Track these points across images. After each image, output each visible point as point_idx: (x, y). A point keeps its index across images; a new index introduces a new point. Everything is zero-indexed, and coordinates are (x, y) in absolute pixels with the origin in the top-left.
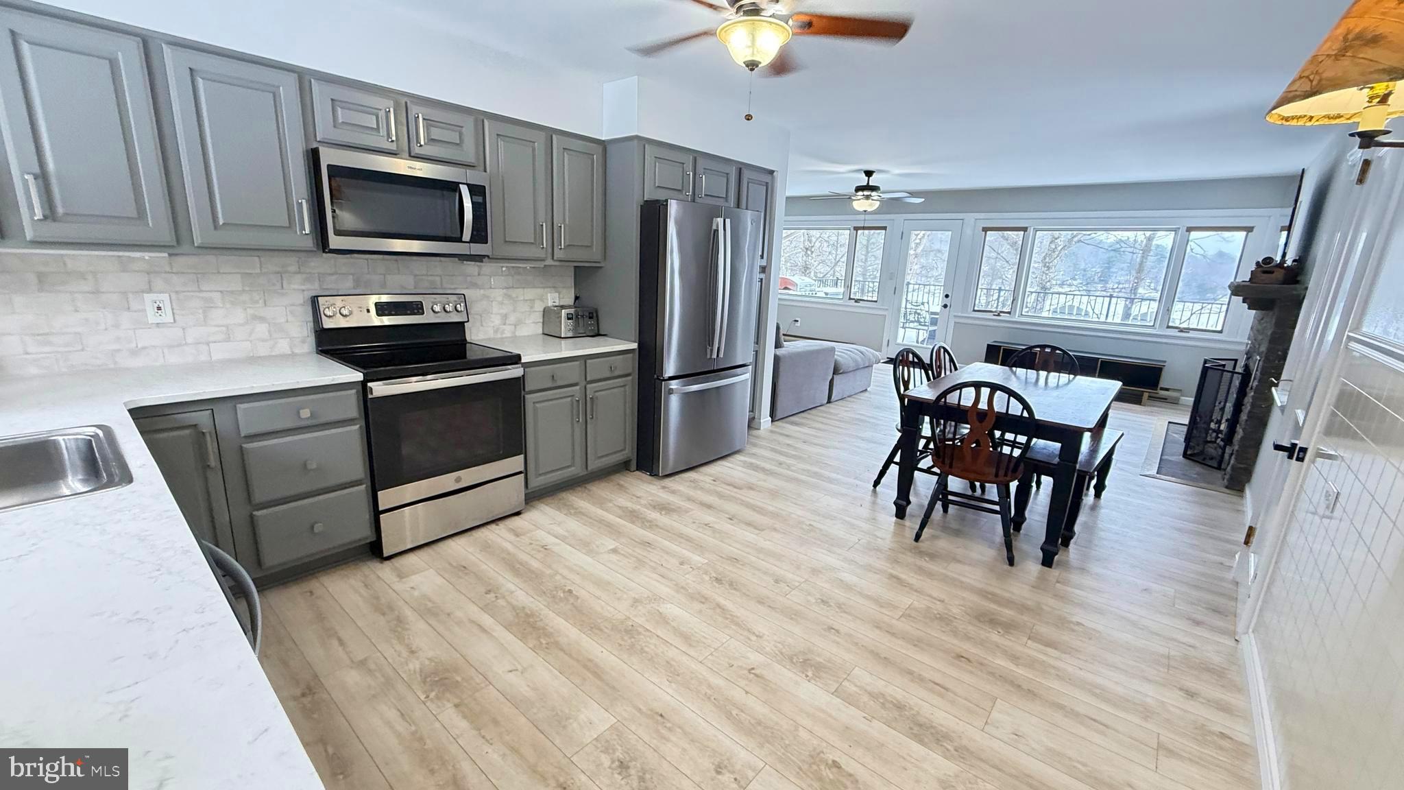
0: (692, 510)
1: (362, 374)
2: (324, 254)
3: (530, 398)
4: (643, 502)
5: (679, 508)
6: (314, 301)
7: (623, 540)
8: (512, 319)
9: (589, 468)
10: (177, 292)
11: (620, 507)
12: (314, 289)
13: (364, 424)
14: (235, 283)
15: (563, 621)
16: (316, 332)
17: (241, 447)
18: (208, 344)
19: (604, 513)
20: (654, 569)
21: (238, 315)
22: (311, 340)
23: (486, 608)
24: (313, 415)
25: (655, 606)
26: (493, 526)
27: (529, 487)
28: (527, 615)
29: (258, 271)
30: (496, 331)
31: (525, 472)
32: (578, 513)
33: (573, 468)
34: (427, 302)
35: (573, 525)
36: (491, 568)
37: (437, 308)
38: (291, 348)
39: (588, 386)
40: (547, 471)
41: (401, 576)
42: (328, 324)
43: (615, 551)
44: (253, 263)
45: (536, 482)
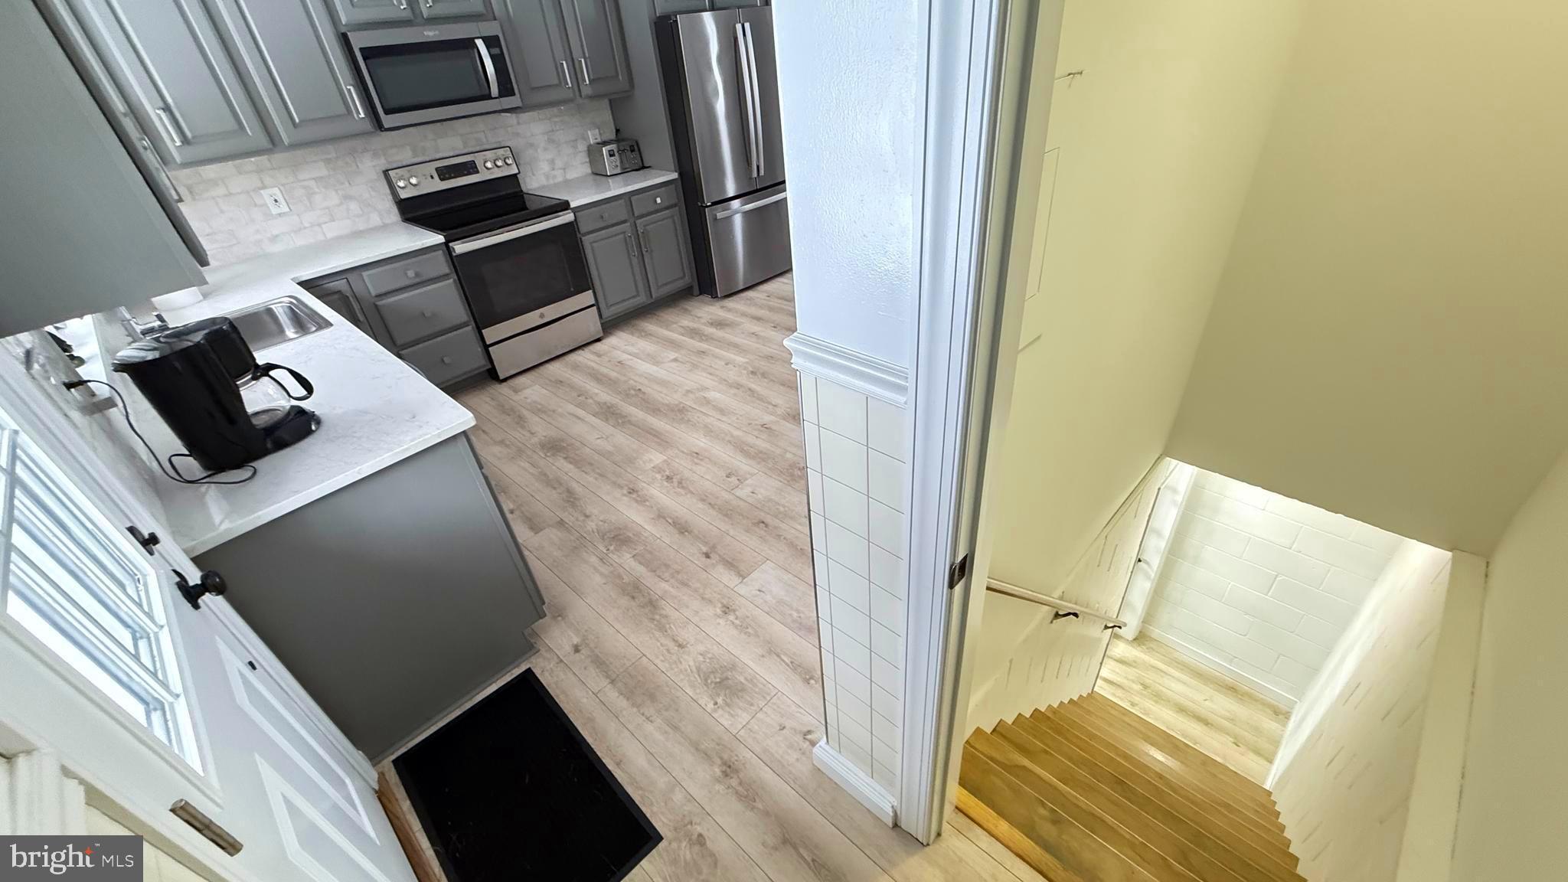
0: (743, 323)
1: (442, 237)
2: (382, 133)
3: (587, 240)
4: (703, 321)
5: (732, 323)
6: (386, 173)
7: (683, 352)
8: (559, 163)
9: (654, 297)
10: (283, 185)
11: (682, 327)
12: (382, 163)
13: (456, 277)
14: (321, 170)
15: (634, 408)
16: (396, 202)
17: (376, 306)
18: (319, 225)
19: (670, 333)
20: (704, 370)
21: (334, 199)
22: (395, 210)
23: (579, 405)
24: (417, 275)
25: (702, 393)
26: (580, 352)
27: (604, 317)
28: (609, 407)
29: (335, 155)
30: (547, 177)
31: (597, 304)
32: (647, 335)
33: (639, 298)
34: (478, 159)
35: (642, 345)
36: (578, 379)
37: (489, 165)
38: (381, 219)
39: (638, 222)
40: (617, 304)
41: (516, 391)
42: (404, 195)
43: (675, 360)
44: (331, 150)
45: (607, 313)
